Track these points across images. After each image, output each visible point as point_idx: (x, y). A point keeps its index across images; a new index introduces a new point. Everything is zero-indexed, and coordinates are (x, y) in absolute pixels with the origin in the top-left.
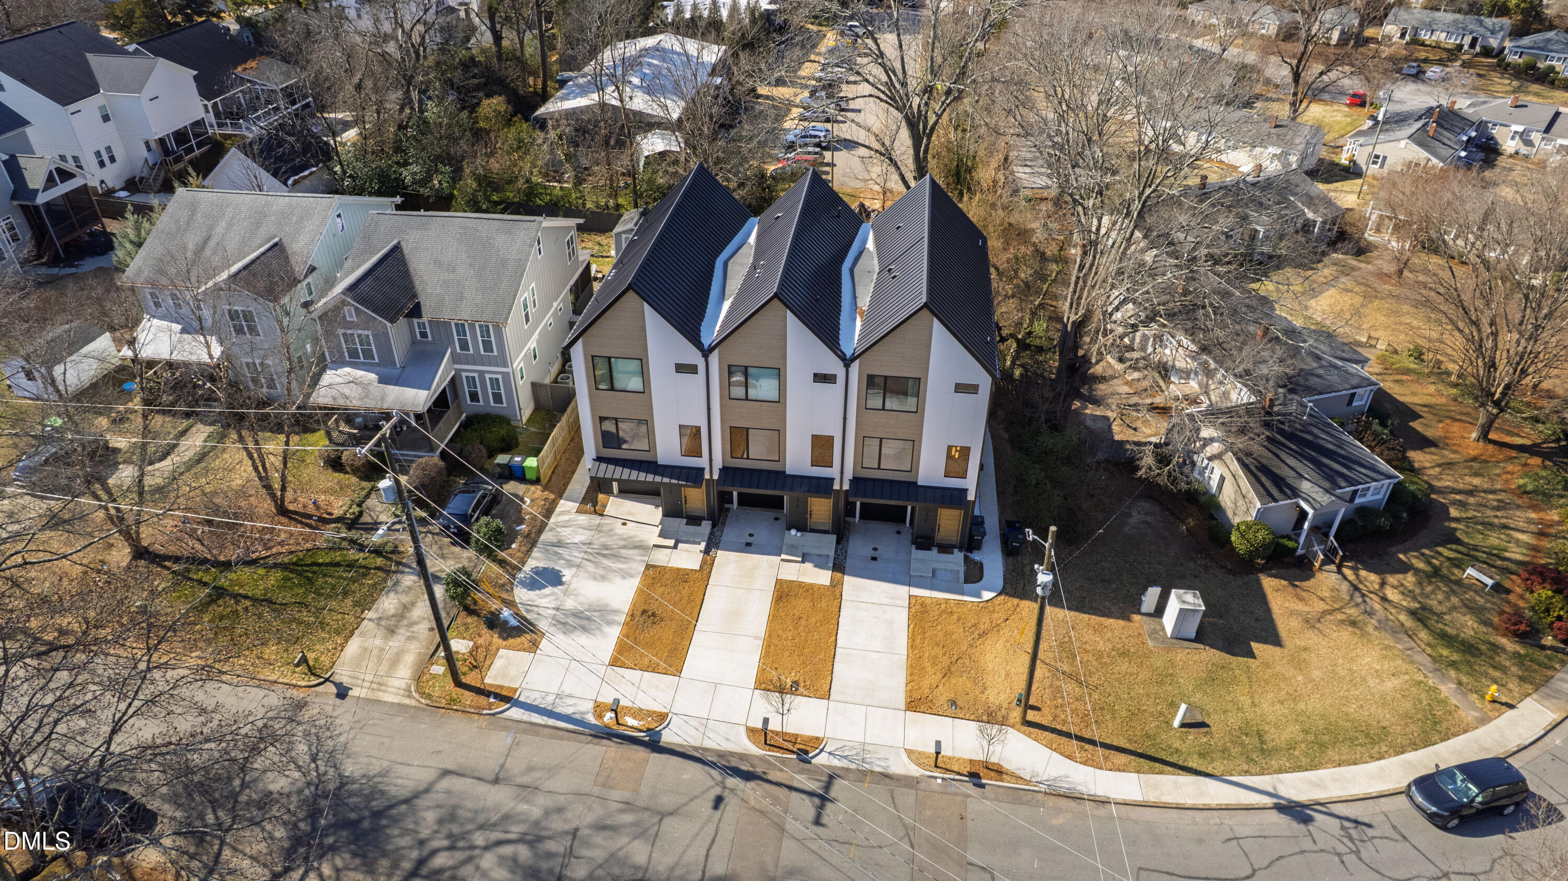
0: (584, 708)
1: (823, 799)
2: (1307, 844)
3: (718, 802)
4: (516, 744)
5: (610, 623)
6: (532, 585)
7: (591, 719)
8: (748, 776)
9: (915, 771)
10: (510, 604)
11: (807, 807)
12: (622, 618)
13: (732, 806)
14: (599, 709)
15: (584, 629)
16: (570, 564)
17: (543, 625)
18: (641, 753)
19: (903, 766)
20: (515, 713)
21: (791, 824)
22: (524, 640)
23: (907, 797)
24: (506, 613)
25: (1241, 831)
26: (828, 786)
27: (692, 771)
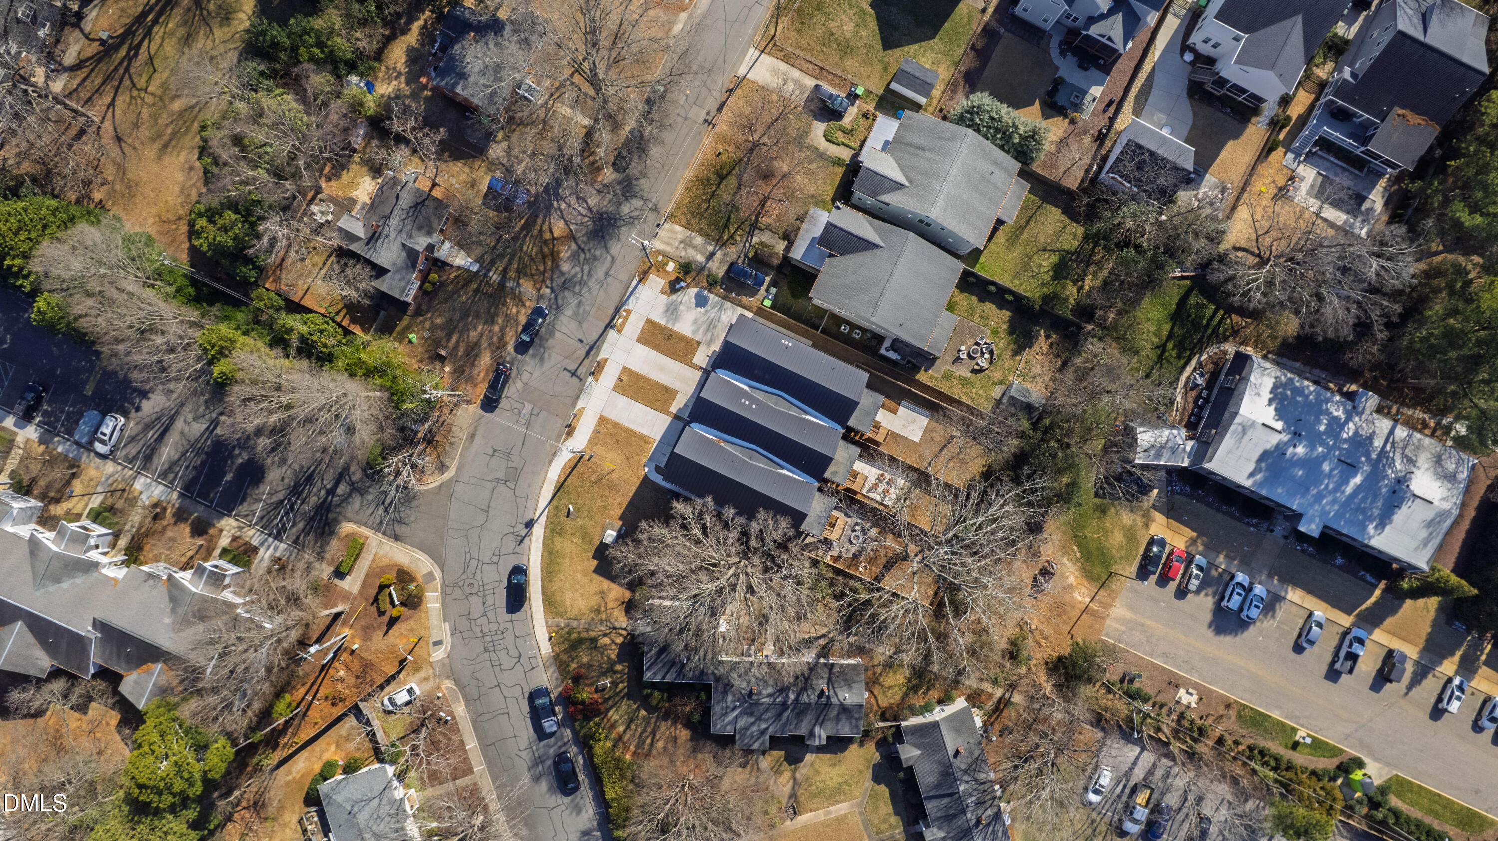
0: (630, 305)
1: (574, 374)
2: (520, 520)
3: (581, 341)
4: (621, 282)
5: (667, 321)
6: (698, 296)
7: (626, 307)
8: (588, 353)
9: (577, 408)
10: (688, 287)
11: (572, 367)
12: (669, 326)
13: (579, 345)
14: (629, 312)
15: (666, 311)
16: (706, 312)
17: (674, 297)
18: (607, 322)
19: (580, 404)
20: (634, 283)
21: (567, 361)
22: (667, 289)
23: (568, 401)
24: (683, 284)
25: (529, 502)
26: (578, 377)
27: (595, 336)
